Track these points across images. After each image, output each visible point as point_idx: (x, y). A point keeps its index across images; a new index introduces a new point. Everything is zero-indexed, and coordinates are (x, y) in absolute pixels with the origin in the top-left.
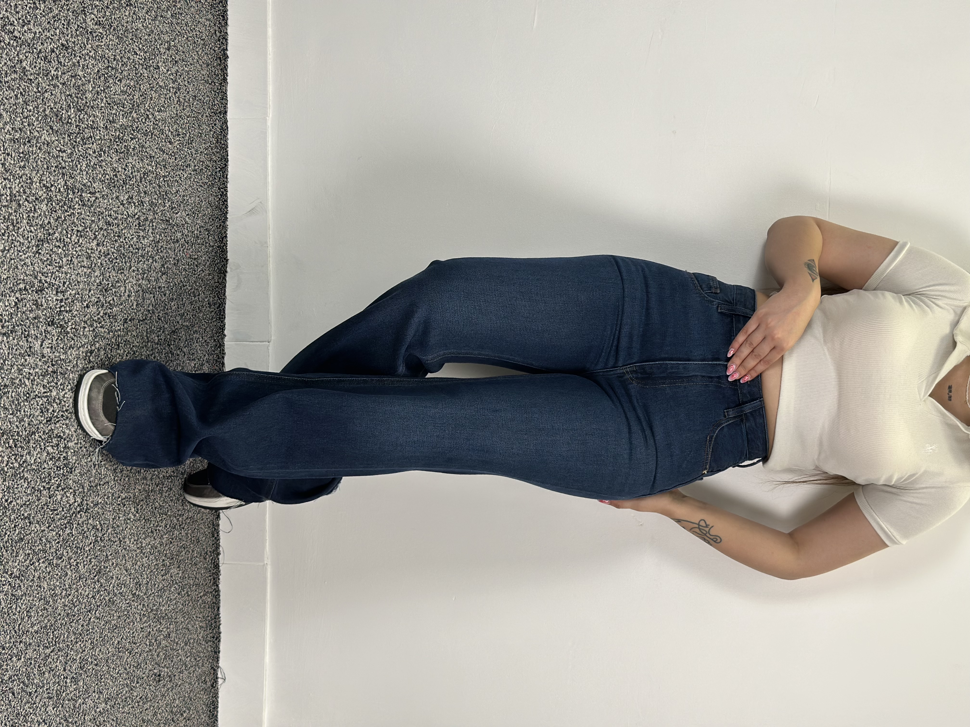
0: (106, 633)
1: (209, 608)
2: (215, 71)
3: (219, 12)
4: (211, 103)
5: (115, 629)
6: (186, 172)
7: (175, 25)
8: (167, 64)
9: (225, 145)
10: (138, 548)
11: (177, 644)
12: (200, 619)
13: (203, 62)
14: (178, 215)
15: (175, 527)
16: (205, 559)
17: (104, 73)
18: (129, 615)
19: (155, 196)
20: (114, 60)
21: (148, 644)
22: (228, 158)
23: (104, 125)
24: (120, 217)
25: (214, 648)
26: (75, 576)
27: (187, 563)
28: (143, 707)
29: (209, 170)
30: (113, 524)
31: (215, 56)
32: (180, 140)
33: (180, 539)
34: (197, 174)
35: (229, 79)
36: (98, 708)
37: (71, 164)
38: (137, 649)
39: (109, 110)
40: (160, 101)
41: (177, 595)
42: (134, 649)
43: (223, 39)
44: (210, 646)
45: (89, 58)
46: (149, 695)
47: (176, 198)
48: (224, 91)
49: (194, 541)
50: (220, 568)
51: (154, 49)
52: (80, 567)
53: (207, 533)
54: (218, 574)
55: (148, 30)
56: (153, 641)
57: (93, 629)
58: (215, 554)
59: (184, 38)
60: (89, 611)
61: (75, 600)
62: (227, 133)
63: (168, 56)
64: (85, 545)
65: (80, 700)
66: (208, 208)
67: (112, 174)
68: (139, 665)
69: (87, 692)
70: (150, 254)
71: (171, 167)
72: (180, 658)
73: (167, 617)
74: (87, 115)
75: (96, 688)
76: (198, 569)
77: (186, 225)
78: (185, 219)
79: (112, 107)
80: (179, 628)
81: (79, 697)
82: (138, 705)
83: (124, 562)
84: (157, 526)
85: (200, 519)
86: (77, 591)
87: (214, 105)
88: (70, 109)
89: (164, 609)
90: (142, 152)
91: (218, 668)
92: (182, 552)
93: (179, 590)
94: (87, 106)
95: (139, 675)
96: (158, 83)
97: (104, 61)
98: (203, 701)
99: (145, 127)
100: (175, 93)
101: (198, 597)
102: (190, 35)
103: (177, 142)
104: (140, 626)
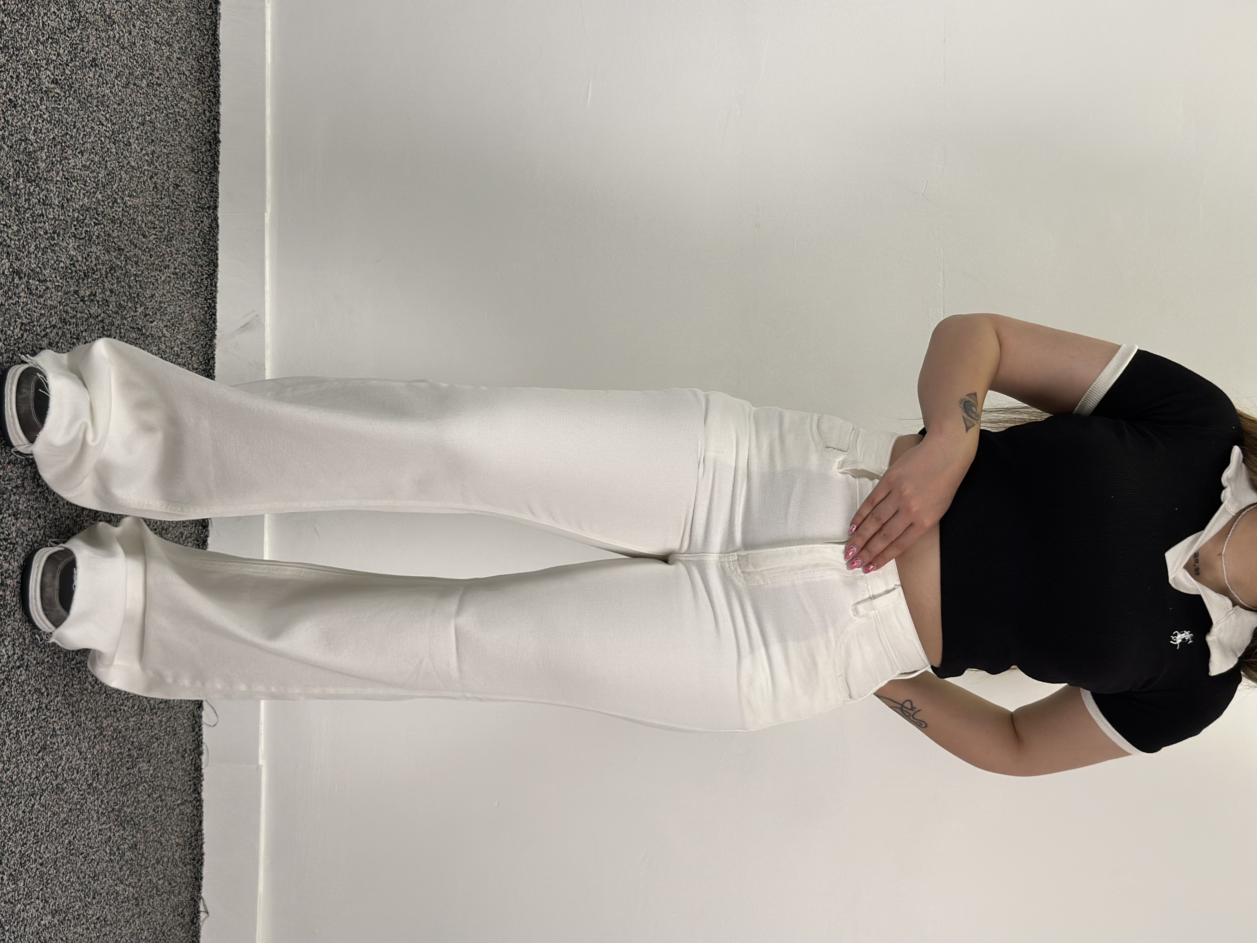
0: (53, 827)
1: (188, 821)
2: (203, 157)
3: (209, 88)
4: (197, 196)
5: (65, 824)
6: (163, 274)
7: (152, 97)
8: (140, 141)
9: (214, 246)
10: (97, 728)
11: (146, 859)
12: (177, 834)
13: (187, 146)
14: (153, 325)
15: (145, 710)
16: (183, 757)
17: (61, 141)
18: (83, 810)
19: (124, 298)
20: (74, 128)
21: (108, 851)
22: (217, 263)
23: (59, 203)
24: (79, 315)
25: (195, 874)
26: (15, 747)
27: (160, 758)
28: (101, 930)
29: (193, 276)
30: (65, 691)
31: (203, 140)
32: (156, 234)
33: (152, 726)
34: (177, 278)
35: (221, 169)
36: (42, 920)
37: (17, 243)
38: (94, 855)
39: (67, 187)
40: (131, 184)
41: (146, 796)
42: (91, 854)
43: (213, 120)
44: (190, 870)
45: (43, 121)
46: (109, 917)
47: (151, 303)
48: (215, 182)
49: (170, 732)
50: (203, 771)
51: (125, 122)
52: (21, 737)
53: (185, 725)
54: (200, 779)
55: (117, 98)
56: (115, 849)
57: (37, 818)
58: (197, 753)
59: (163, 114)
60: (32, 795)
61: (14, 777)
62: (218, 232)
63: (142, 132)
64: (27, 710)
65: (19, 905)
66: (192, 322)
67: (68, 262)
69: (29, 897)
71: (144, 265)
72: (150, 877)
73: (132, 823)
74: (39, 187)
75: (40, 894)
76: (174, 769)
77: (163, 338)
78: (161, 331)
79: (71, 183)
80: (148, 840)
81: (18, 900)
82: (95, 927)
83: (77, 741)
84: (122, 705)
85: (178, 705)
86: (17, 767)
87: (202, 198)
88: (19, 177)
89: (128, 811)
90: (108, 242)
91: (200, 899)
92: (154, 743)
93: (150, 791)
94: (40, 178)
95: (96, 889)
96: (129, 162)
97: (61, 127)
98: (179, 939)
99: (112, 213)
100: (151, 178)
101: (174, 805)
102: (170, 111)
103: (153, 236)
104: (97, 827)
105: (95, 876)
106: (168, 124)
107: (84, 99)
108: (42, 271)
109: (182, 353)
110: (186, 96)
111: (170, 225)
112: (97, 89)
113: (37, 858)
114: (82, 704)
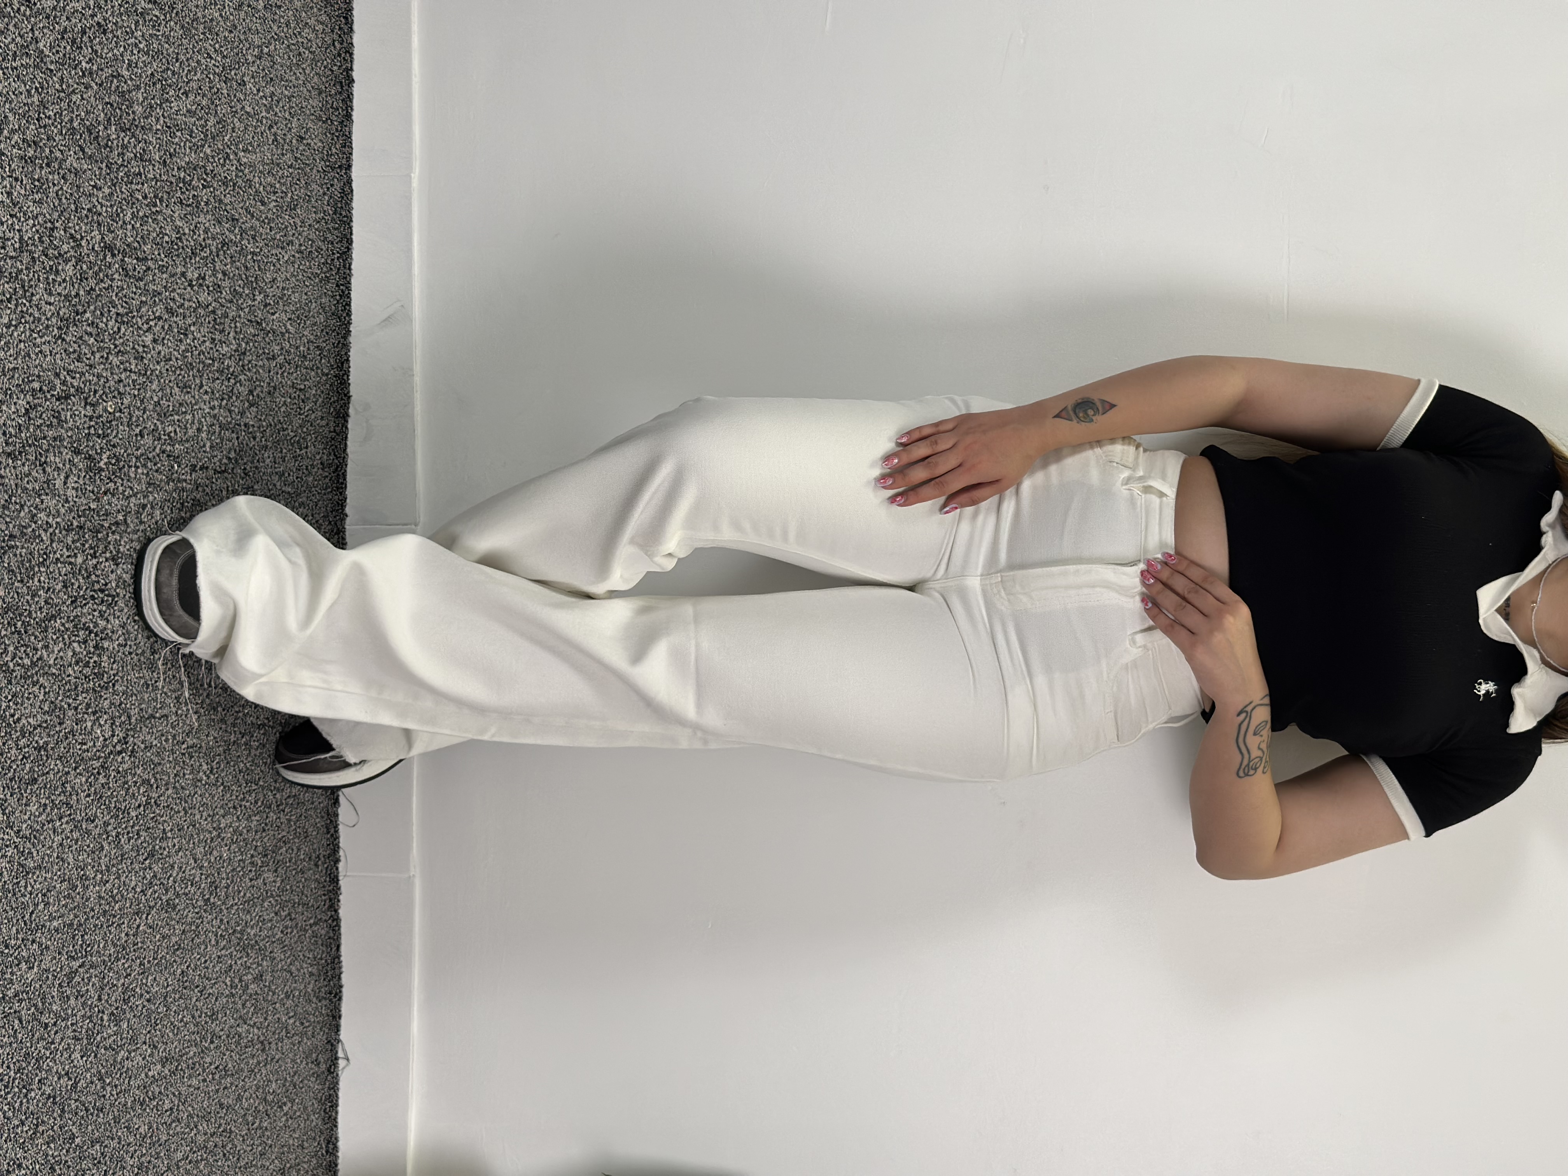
0: (163, 953)
1: (322, 945)
2: (333, 102)
3: (340, 12)
4: (325, 152)
5: (178, 949)
6: (286, 252)
7: (270, 22)
8: (257, 80)
9: (347, 217)
10: (214, 828)
11: (274, 993)
12: (309, 961)
13: (313, 87)
14: (275, 317)
15: (270, 807)
16: (316, 865)
17: (161, 78)
18: (199, 932)
19: (240, 282)
20: (177, 61)
21: (229, 983)
22: (352, 238)
23: (160, 159)
24: (187, 304)
25: (331, 1011)
26: (115, 853)
27: (289, 867)
28: (221, 1082)
29: (322, 255)
30: (175, 783)
31: (332, 80)
32: (277, 201)
33: (279, 827)
34: (303, 257)
35: (355, 115)
36: (150, 1070)
37: (109, 209)
38: (212, 988)
39: (169, 138)
40: (247, 135)
41: (273, 915)
42: (208, 987)
43: (345, 53)
44: (326, 1006)
45: (139, 52)
46: (230, 1065)
47: (272, 290)
48: (347, 133)
49: (300, 834)
50: (341, 882)
51: (238, 54)
52: (123, 840)
53: (318, 825)
54: (337, 892)
55: (228, 24)
56: (237, 981)
57: (142, 943)
58: (332, 860)
59: (284, 45)
60: (137, 914)
61: (115, 891)
62: (352, 199)
64: (130, 808)
65: (122, 1052)
66: (321, 314)
67: (173, 236)
68: (213, 1016)
69: (134, 1041)
70: (231, 370)
71: (263, 240)
72: (278, 1016)
73: (257, 947)
74: (135, 138)
75: (147, 1038)
76: (306, 879)
77: (287, 335)
78: (285, 326)
79: (174, 133)
80: (276, 969)
81: (121, 1046)
82: (213, 1079)
83: (191, 846)
84: (242, 800)
85: (309, 800)
86: (118, 878)
87: (331, 155)
88: (111, 125)
89: (252, 933)
90: (220, 210)
91: (338, 1043)
92: (281, 848)
93: (277, 908)
94: (136, 126)
95: (214, 1031)
96: (243, 107)
97: (161, 60)
98: (313, 1092)
99: (224, 172)
100: (270, 127)
101: (306, 925)
102: (292, 42)
103: (274, 204)
104: (215, 953)
105: (213, 1014)
106: (289, 58)
107: (188, 23)
108: (140, 246)
109: (309, 354)
110: (312, 22)
111: (293, 190)
112: (204, 11)
113: (143, 992)
114: (196, 798)
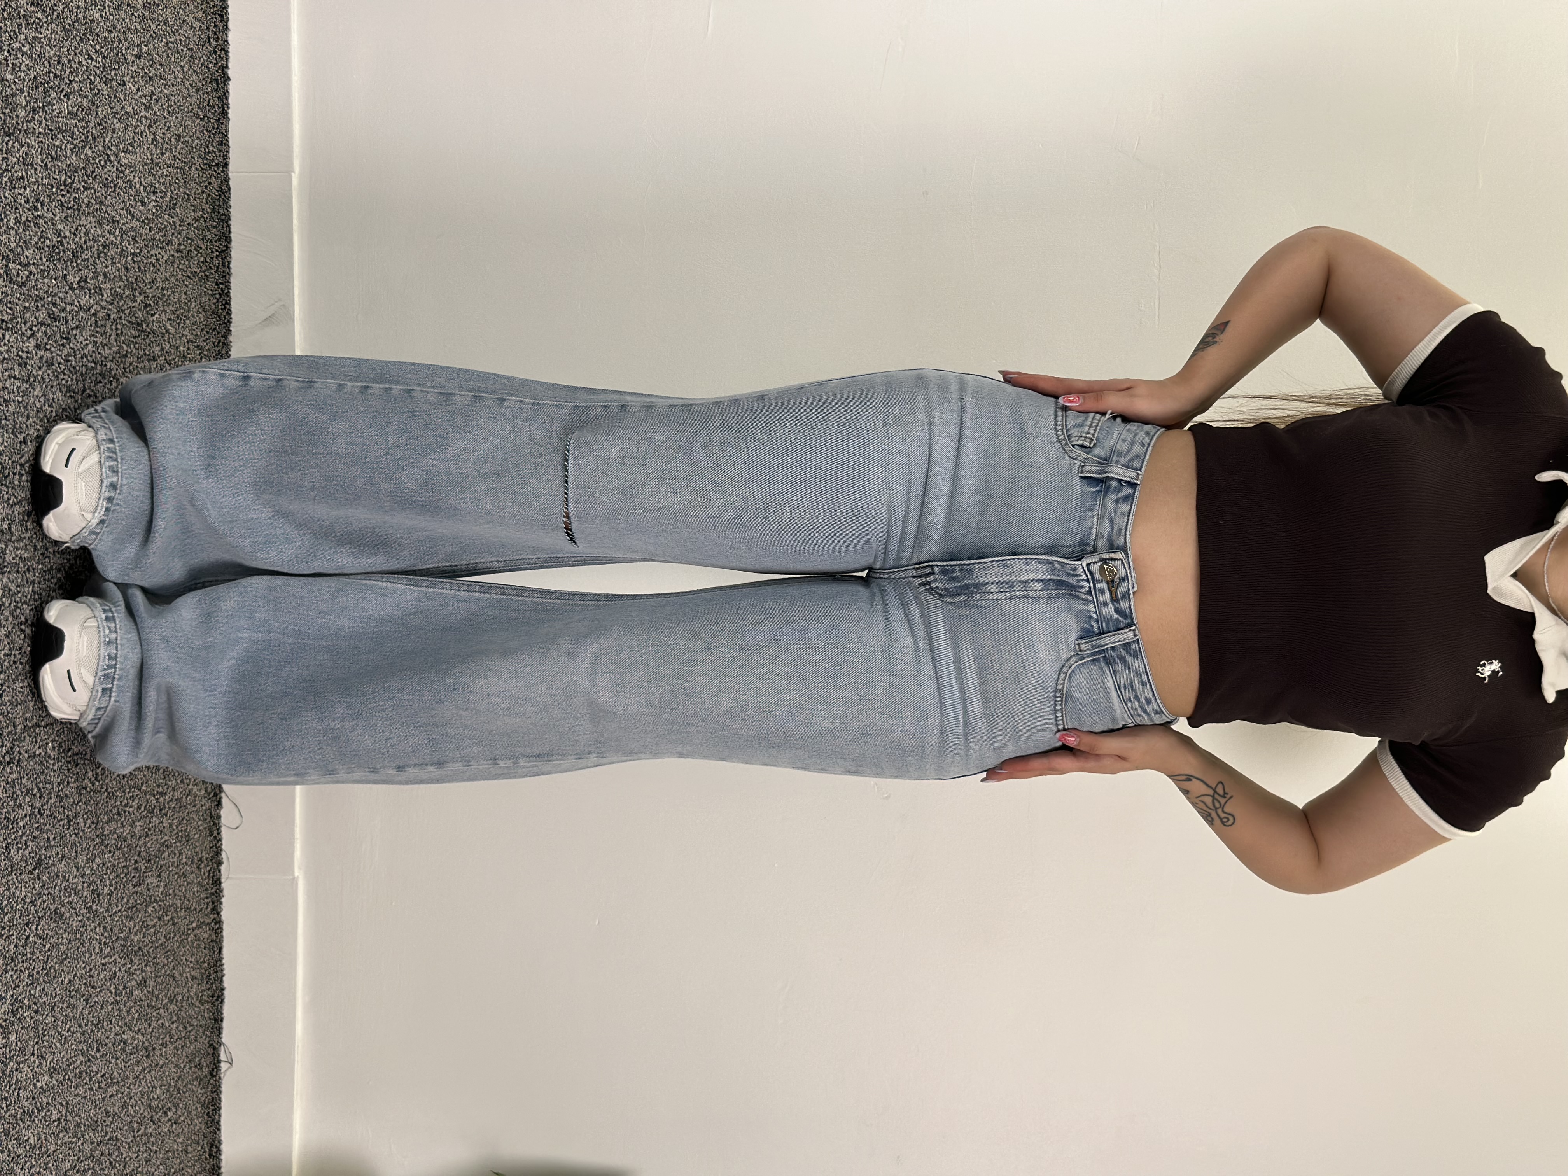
1: (205, 949)
2: (209, 99)
3: (215, 9)
4: (203, 150)
5: (65, 959)
6: (166, 252)
7: (149, 21)
8: (136, 79)
9: (225, 215)
10: (98, 836)
11: (157, 998)
12: (192, 965)
13: (191, 85)
14: (154, 318)
15: (153, 811)
16: (198, 868)
17: (43, 81)
18: (84, 940)
19: (120, 284)
20: (59, 63)
21: (113, 991)
22: (230, 237)
23: (42, 162)
25: (213, 1014)
26: (6, 864)
27: (171, 871)
28: (107, 1091)
29: (201, 253)
30: (59, 791)
31: (208, 77)
32: (157, 201)
33: (161, 831)
34: (182, 256)
35: (231, 113)
36: (38, 1081)
38: (97, 996)
39: (50, 140)
40: (127, 135)
41: (156, 920)
42: (93, 996)
43: (221, 50)
44: (208, 1009)
45: (22, 56)
46: (115, 1073)
47: (151, 290)
48: (224, 131)
49: (182, 837)
50: (223, 885)
51: (117, 55)
52: (12, 851)
53: (201, 828)
54: (219, 896)
55: (108, 24)
56: (121, 988)
57: (32, 953)
58: (215, 863)
59: (163, 44)
60: (27, 925)
62: (230, 197)
63: (138, 68)
65: (11, 1064)
66: (200, 313)
67: (54, 239)
68: (98, 1024)
70: (113, 373)
71: (143, 240)
72: (161, 1021)
73: (141, 953)
74: (19, 142)
75: (35, 1049)
76: (188, 883)
77: (167, 335)
78: (165, 326)
79: (56, 136)
80: (159, 974)
82: (100, 1087)
83: (74, 854)
84: (126, 806)
85: (191, 803)
87: (209, 152)
89: (136, 939)
90: (100, 212)
91: (220, 1046)
92: (164, 852)
93: (160, 913)
94: (19, 130)
95: (100, 1039)
96: (123, 107)
97: (43, 63)
98: (197, 1097)
99: (105, 174)
100: (150, 126)
101: (189, 929)
102: (171, 40)
103: (153, 203)
104: (99, 961)
105: (99, 1021)
106: (168, 57)
107: (69, 24)
108: (23, 251)
109: (189, 354)
110: (190, 19)
111: (173, 189)
112: (85, 12)
113: (31, 1004)
114: (80, 806)
